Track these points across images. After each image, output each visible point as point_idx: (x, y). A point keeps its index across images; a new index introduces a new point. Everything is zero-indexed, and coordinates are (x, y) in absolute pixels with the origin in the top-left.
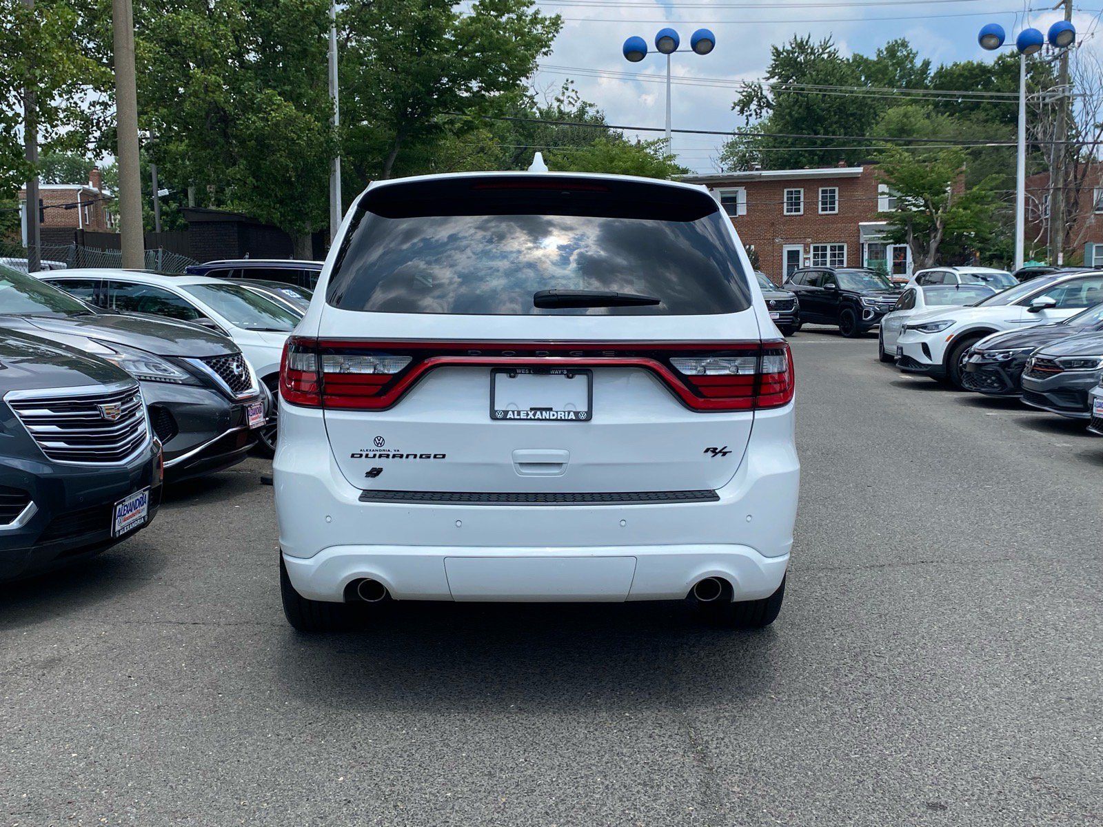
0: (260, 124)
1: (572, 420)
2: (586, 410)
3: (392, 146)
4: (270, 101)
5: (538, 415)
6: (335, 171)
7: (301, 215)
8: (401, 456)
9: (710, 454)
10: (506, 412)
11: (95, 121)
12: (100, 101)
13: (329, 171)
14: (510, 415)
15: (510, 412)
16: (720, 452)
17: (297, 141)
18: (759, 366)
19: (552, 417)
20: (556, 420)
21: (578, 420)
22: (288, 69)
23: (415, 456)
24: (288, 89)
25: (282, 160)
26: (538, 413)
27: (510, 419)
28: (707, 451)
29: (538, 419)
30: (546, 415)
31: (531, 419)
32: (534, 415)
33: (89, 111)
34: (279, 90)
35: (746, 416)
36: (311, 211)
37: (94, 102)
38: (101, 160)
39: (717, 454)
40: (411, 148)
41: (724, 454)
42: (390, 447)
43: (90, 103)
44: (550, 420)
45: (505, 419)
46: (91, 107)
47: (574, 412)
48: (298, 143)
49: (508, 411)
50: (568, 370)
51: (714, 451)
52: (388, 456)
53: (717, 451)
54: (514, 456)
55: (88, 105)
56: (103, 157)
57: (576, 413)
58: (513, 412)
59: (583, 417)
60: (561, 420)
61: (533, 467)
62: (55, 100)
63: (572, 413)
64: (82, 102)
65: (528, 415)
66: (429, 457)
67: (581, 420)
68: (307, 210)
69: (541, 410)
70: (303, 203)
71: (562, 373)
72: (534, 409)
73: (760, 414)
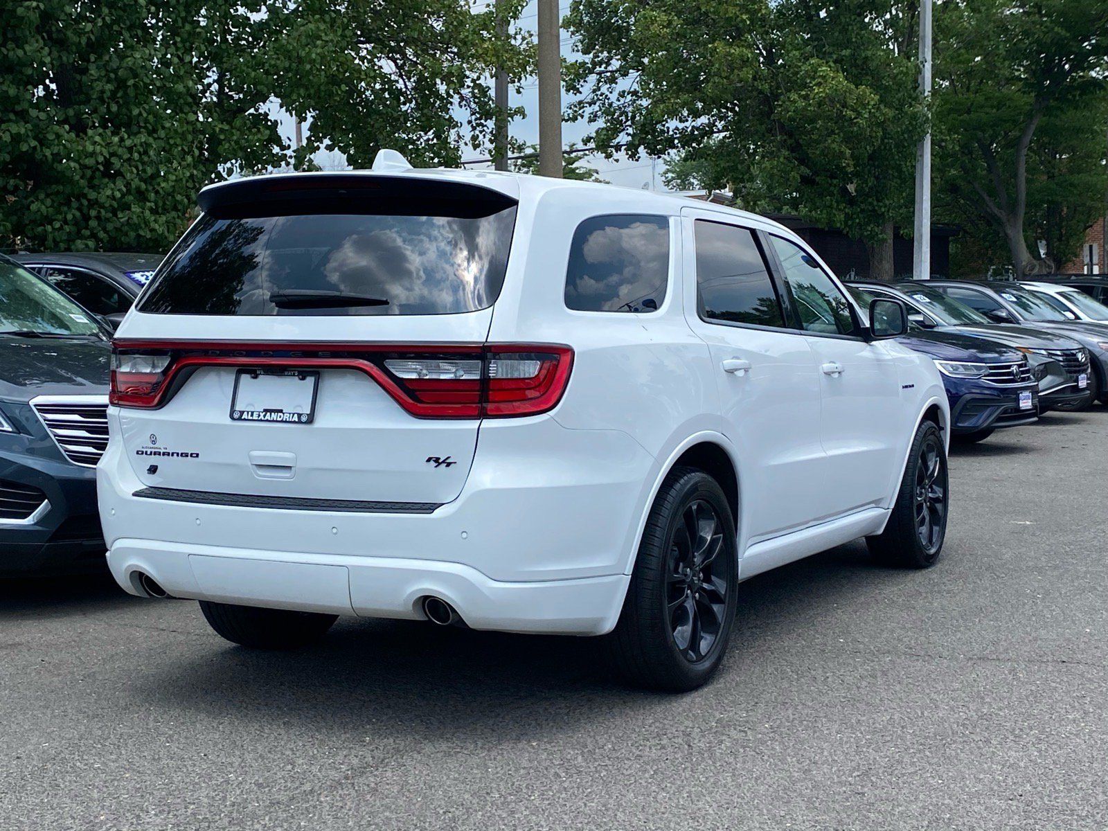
0: (801, 104)
1: (295, 422)
2: (309, 412)
3: (1030, 116)
4: (813, 74)
5: (268, 417)
6: (922, 156)
7: (876, 217)
8: (168, 454)
9: (433, 464)
10: (242, 413)
11: (630, 114)
12: (632, 90)
13: (913, 157)
14: (245, 416)
15: (246, 413)
16: (443, 462)
17: (855, 121)
18: (485, 370)
19: (279, 419)
20: (282, 421)
21: (300, 422)
22: (850, 28)
23: (178, 454)
24: (847, 54)
25: (834, 146)
26: (268, 414)
27: (245, 420)
28: (429, 460)
29: (267, 421)
30: (274, 416)
31: (261, 420)
32: (264, 416)
33: (619, 103)
34: (835, 57)
35: (473, 425)
36: (888, 211)
37: (624, 92)
38: (637, 160)
39: (440, 464)
40: (1057, 116)
41: (449, 465)
42: (161, 446)
43: (619, 94)
44: (277, 421)
45: (240, 419)
46: (620, 98)
47: (298, 414)
48: (856, 123)
49: (244, 412)
50: (299, 372)
51: (437, 460)
52: (159, 454)
53: (440, 461)
54: (250, 458)
55: (617, 96)
56: (639, 157)
57: (300, 415)
58: (248, 412)
59: (304, 419)
60: (286, 422)
61: (269, 469)
62: (581, 93)
63: (296, 415)
64: (611, 93)
65: (259, 416)
66: (187, 456)
67: (302, 423)
68: (883, 210)
69: (271, 411)
70: (878, 201)
71: (294, 375)
72: (266, 411)
73: (488, 424)
